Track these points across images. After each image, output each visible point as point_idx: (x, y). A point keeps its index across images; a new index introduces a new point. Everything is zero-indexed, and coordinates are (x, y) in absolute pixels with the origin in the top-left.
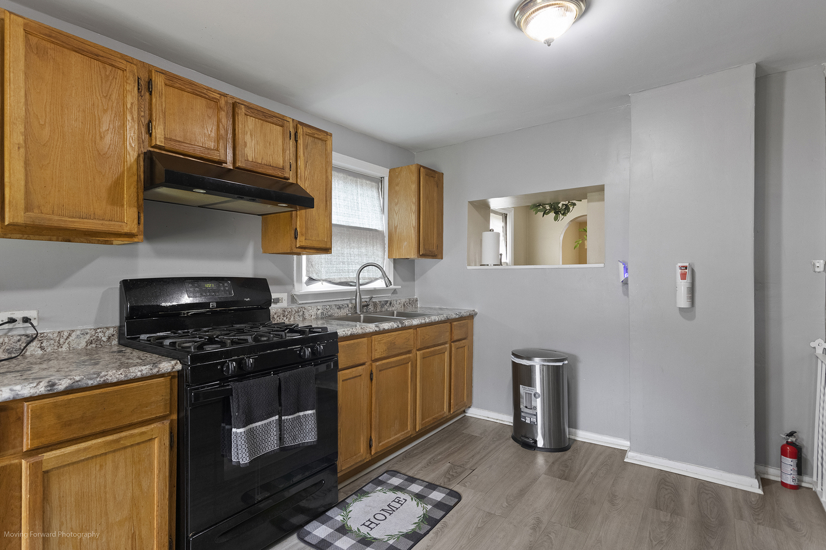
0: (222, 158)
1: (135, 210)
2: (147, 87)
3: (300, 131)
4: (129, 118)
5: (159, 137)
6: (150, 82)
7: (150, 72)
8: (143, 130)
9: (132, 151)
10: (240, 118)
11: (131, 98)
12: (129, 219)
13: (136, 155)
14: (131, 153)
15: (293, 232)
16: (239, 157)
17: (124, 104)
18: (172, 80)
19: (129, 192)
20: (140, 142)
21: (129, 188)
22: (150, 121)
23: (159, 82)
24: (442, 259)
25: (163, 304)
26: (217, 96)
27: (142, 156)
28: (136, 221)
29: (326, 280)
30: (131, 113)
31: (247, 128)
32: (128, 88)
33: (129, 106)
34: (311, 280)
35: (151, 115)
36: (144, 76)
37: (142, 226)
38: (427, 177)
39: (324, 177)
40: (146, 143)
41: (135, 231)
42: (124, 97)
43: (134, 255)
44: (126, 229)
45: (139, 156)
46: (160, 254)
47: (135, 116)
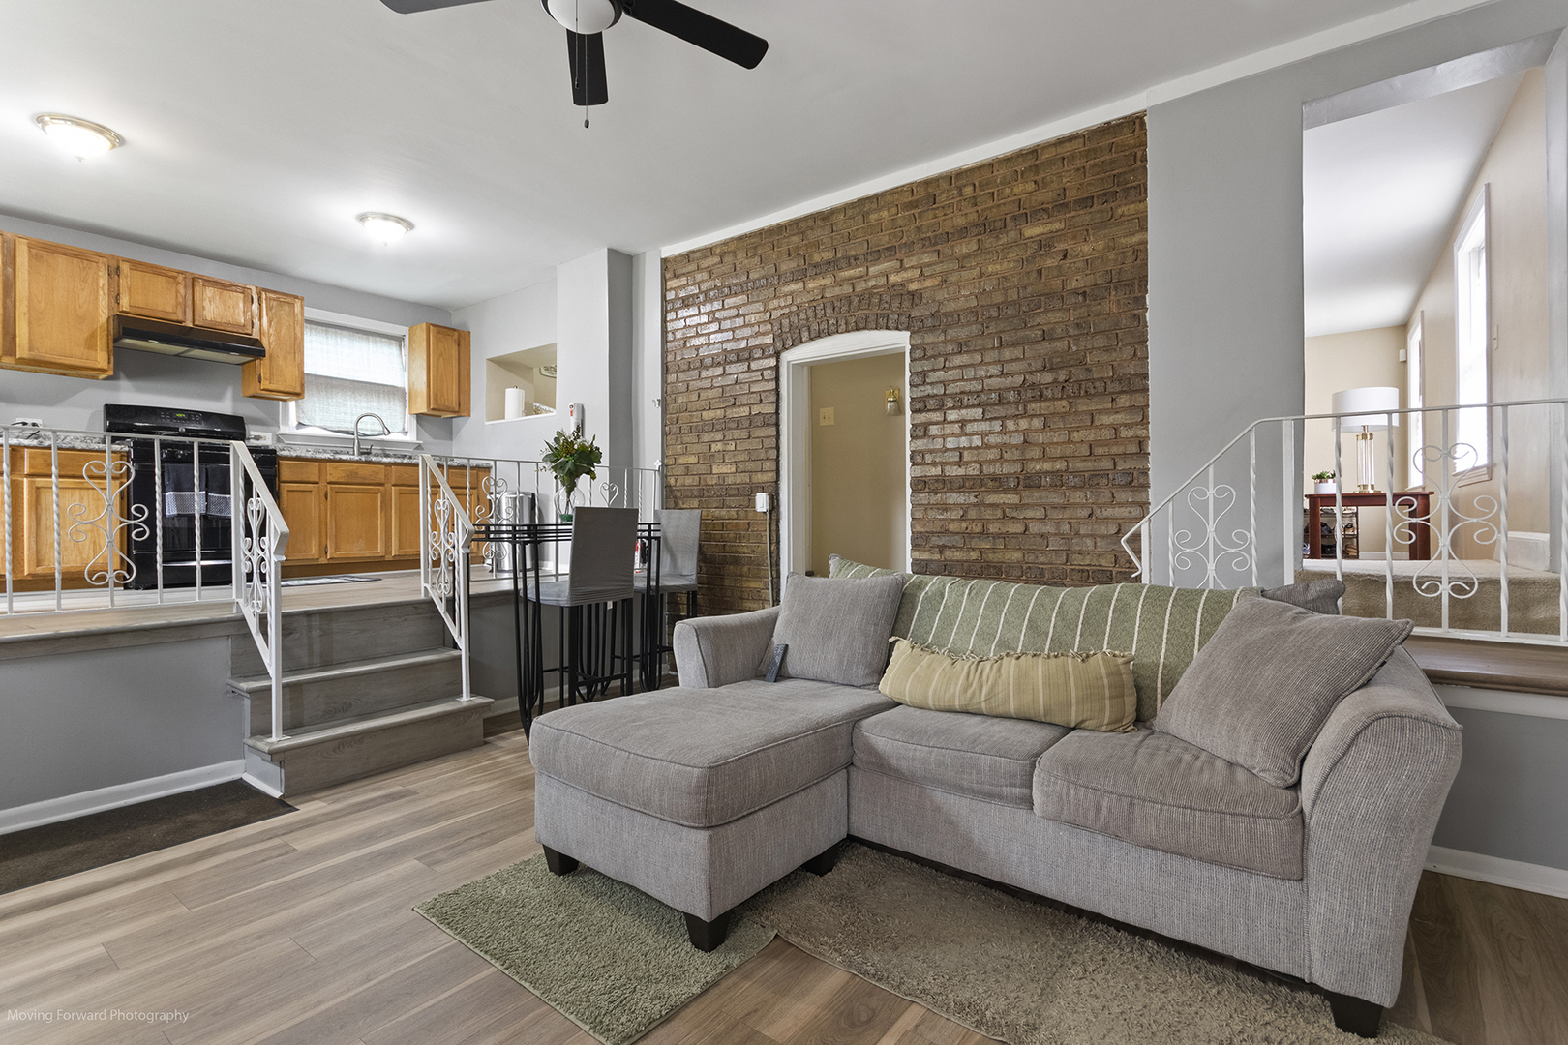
0: (181, 318)
1: (106, 353)
2: (115, 272)
3: (264, 296)
4: (101, 293)
5: (125, 304)
6: (118, 268)
7: (118, 261)
8: (113, 300)
9: (103, 315)
10: (198, 289)
11: (103, 280)
12: (101, 359)
13: (106, 317)
14: (103, 316)
15: (257, 377)
16: (197, 318)
17: (97, 284)
18: (136, 265)
19: (101, 342)
20: (110, 308)
21: (101, 339)
22: (118, 295)
23: (125, 268)
24: (469, 416)
25: (136, 424)
26: (176, 274)
27: (111, 320)
28: (107, 361)
29: (320, 427)
30: (103, 290)
31: (205, 296)
32: (100, 274)
33: (101, 285)
34: (300, 425)
35: (119, 290)
36: (114, 264)
37: (112, 365)
38: (440, 335)
39: (293, 333)
40: (116, 309)
41: (106, 367)
42: (97, 280)
43: (117, 389)
44: (99, 366)
45: (109, 318)
46: (139, 390)
47: (106, 291)
